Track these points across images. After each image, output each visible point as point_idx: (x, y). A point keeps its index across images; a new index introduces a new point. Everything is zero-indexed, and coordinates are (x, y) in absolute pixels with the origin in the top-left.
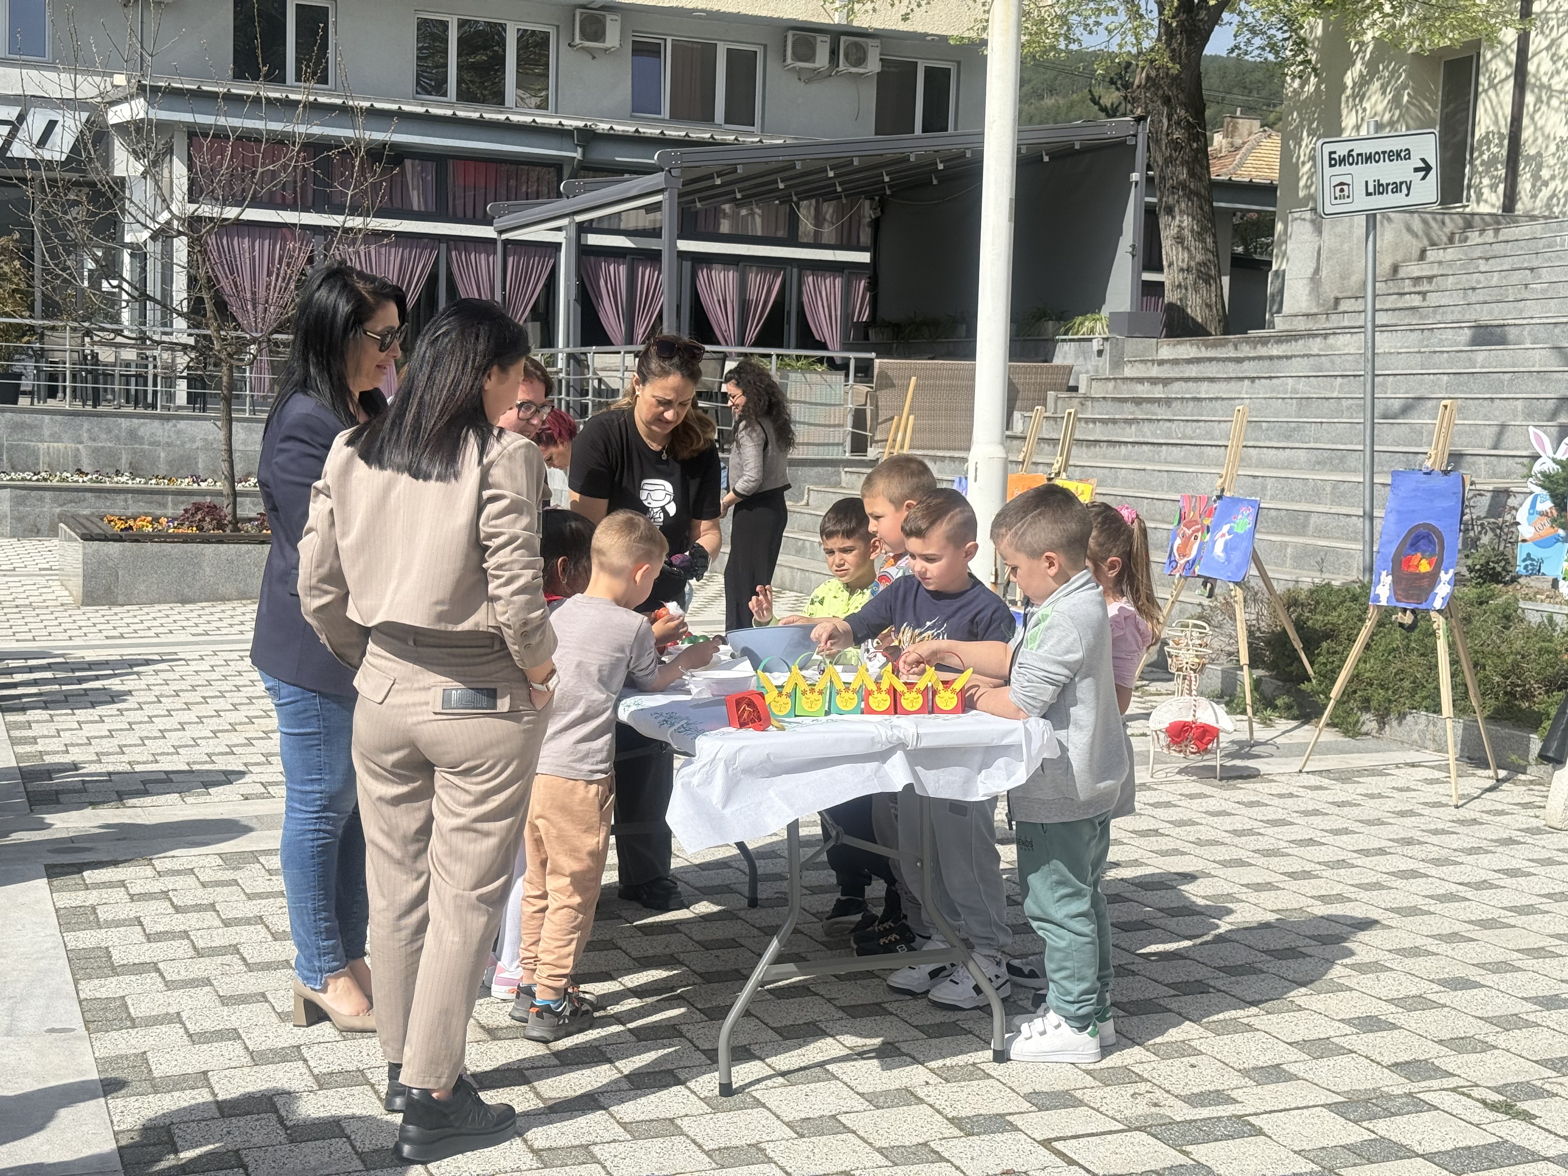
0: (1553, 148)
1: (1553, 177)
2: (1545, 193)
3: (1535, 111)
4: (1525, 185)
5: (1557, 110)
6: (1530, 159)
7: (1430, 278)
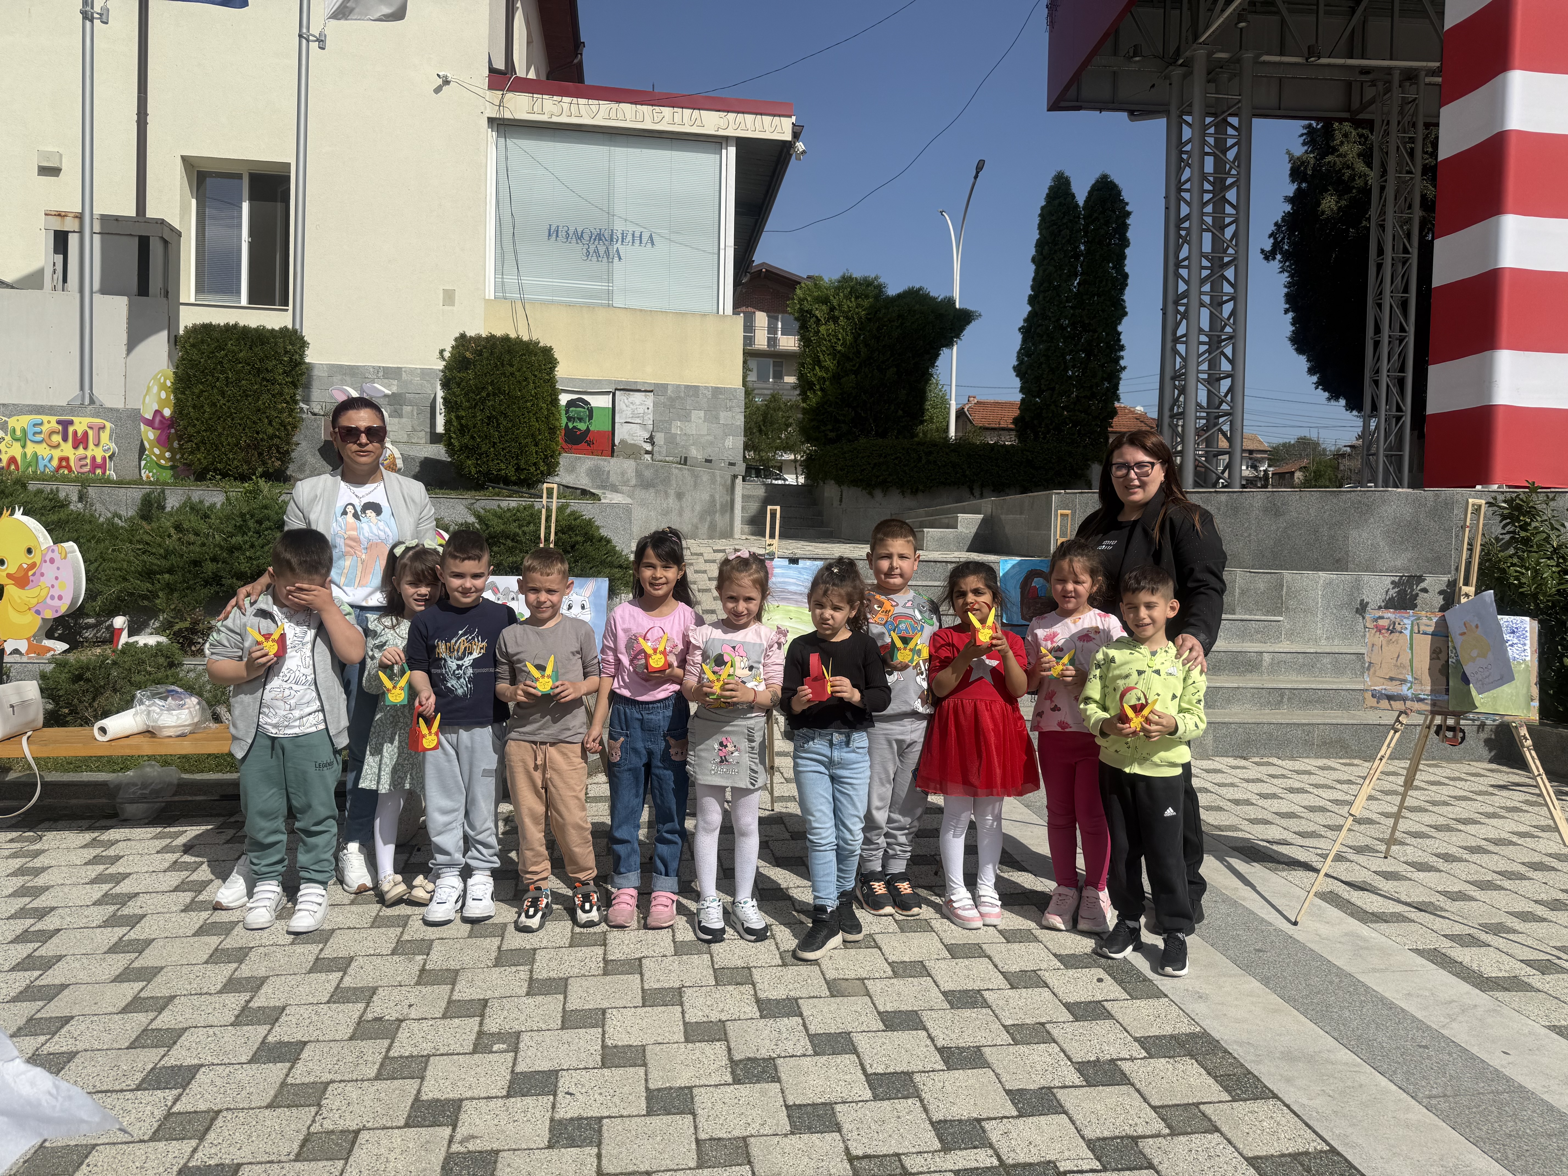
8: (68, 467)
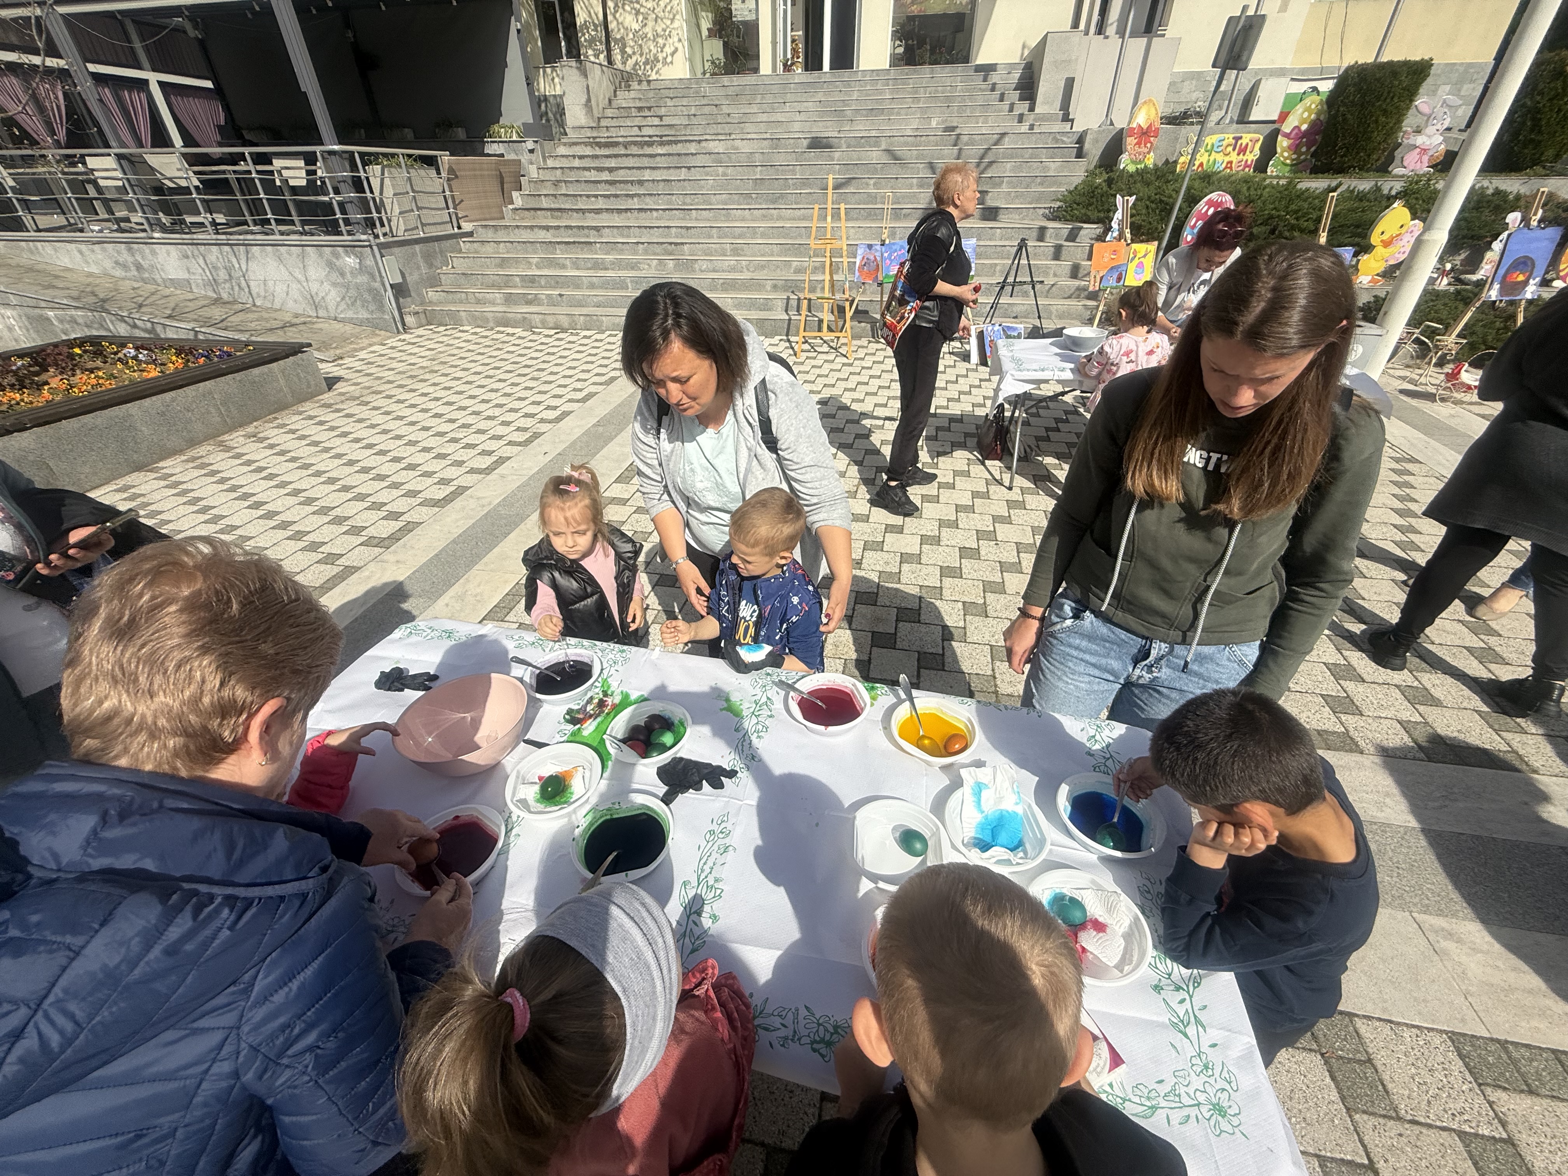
0: (631, 36)
1: (634, 53)
2: (630, 62)
3: (616, 12)
4: (617, 56)
5: (630, 13)
6: (617, 41)
7: (649, 108)
8: (1231, 168)
